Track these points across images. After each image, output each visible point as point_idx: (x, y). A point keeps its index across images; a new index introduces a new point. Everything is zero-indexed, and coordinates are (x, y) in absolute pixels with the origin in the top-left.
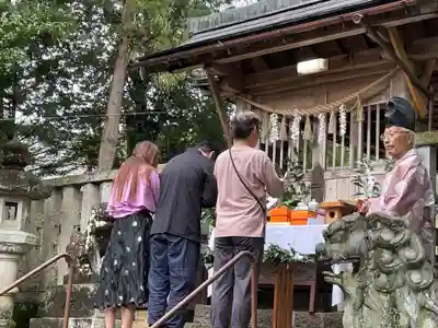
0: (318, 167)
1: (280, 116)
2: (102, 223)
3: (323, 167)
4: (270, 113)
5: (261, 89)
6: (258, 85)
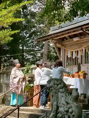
0: (79, 63)
2: (30, 79)
3: (80, 63)
4: (68, 50)
5: (66, 45)
6: (65, 43)
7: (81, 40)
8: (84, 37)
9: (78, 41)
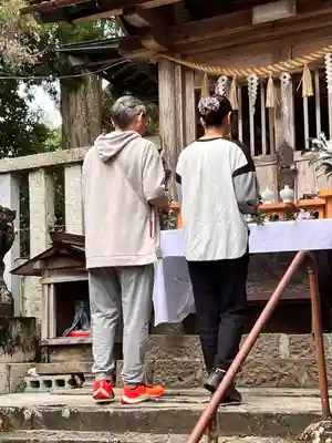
1: (230, 78)
3: (292, 144)
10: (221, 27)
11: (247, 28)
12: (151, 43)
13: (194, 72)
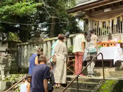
0: (110, 33)
1: (101, 22)
6: (94, 15)
7: (113, 11)
8: (116, 8)
9: (108, 12)
10: (99, 13)
11: (103, 13)
12: (86, 16)
13: (95, 20)
